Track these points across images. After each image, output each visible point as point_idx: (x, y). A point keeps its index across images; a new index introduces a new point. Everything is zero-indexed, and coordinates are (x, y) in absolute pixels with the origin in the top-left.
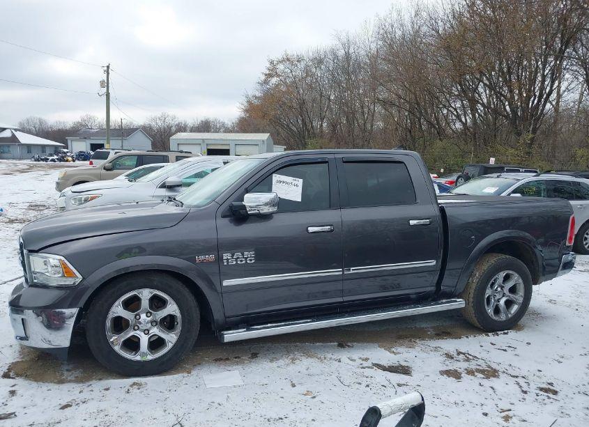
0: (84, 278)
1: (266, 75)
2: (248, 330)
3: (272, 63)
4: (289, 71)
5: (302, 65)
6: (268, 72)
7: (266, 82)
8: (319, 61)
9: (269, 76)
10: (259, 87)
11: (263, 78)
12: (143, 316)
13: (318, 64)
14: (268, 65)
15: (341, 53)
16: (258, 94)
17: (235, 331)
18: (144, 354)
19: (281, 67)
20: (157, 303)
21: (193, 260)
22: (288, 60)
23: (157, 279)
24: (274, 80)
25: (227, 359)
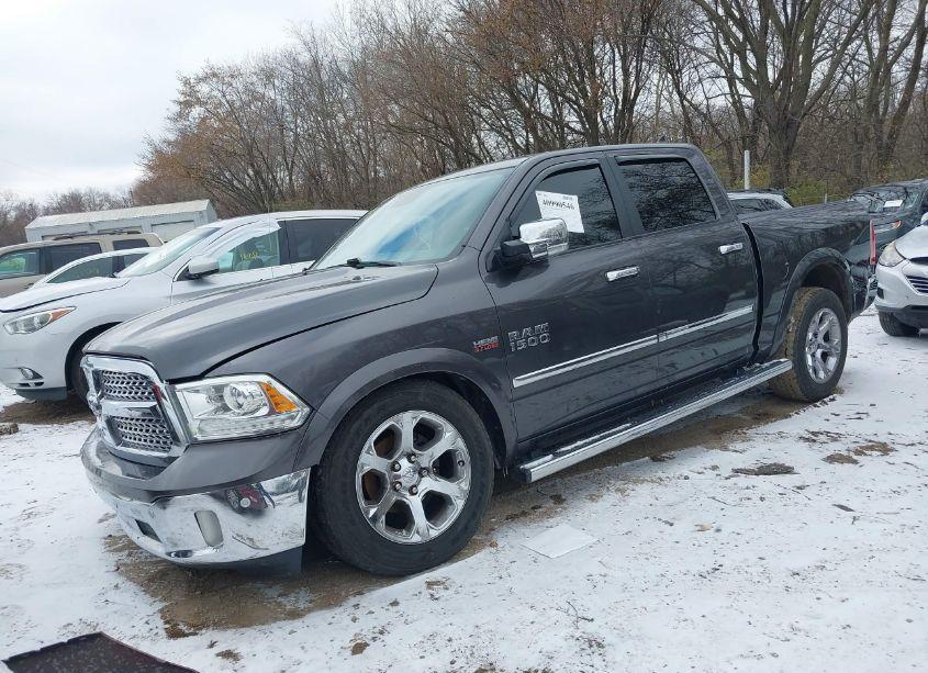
0: (313, 409)
1: (180, 103)
2: (556, 455)
3: (186, 82)
4: (220, 95)
5: (238, 84)
6: (182, 99)
7: (181, 116)
8: (268, 75)
9: (187, 105)
10: (170, 124)
11: (177, 108)
12: (404, 463)
13: (268, 78)
14: (181, 87)
15: (305, 58)
16: (172, 137)
17: (541, 460)
18: (423, 530)
19: (204, 89)
20: (426, 434)
21: (470, 350)
22: (214, 75)
23: (423, 390)
24: (197, 112)
25: (524, 514)
